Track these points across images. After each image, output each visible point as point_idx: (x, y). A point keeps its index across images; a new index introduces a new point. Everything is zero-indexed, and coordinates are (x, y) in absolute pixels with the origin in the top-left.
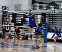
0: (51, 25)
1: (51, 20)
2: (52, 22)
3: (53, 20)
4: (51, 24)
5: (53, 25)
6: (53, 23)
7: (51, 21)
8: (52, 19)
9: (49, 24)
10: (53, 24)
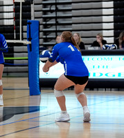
0: (53, 29)
1: (52, 11)
2: (56, 18)
3: (57, 10)
4: (52, 25)
5: (59, 28)
6: (60, 21)
7: (50, 15)
8: (53, 8)
9: (46, 26)
10: (57, 24)
